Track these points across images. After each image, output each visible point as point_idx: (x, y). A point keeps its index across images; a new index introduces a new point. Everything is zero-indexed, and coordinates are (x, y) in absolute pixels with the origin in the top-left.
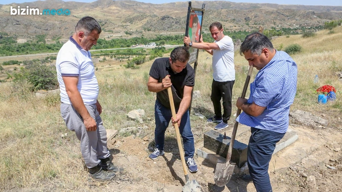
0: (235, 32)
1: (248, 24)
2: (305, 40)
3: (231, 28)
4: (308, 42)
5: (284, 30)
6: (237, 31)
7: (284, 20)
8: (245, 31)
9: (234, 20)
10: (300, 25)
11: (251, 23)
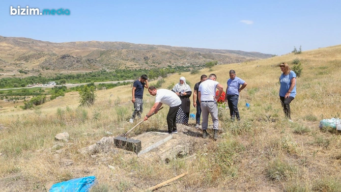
0: (136, 70)
1: (147, 63)
2: (193, 76)
3: (132, 66)
4: (195, 78)
5: (179, 68)
6: (137, 69)
7: (178, 59)
8: (145, 69)
9: (134, 59)
10: (191, 64)
11: (150, 61)
